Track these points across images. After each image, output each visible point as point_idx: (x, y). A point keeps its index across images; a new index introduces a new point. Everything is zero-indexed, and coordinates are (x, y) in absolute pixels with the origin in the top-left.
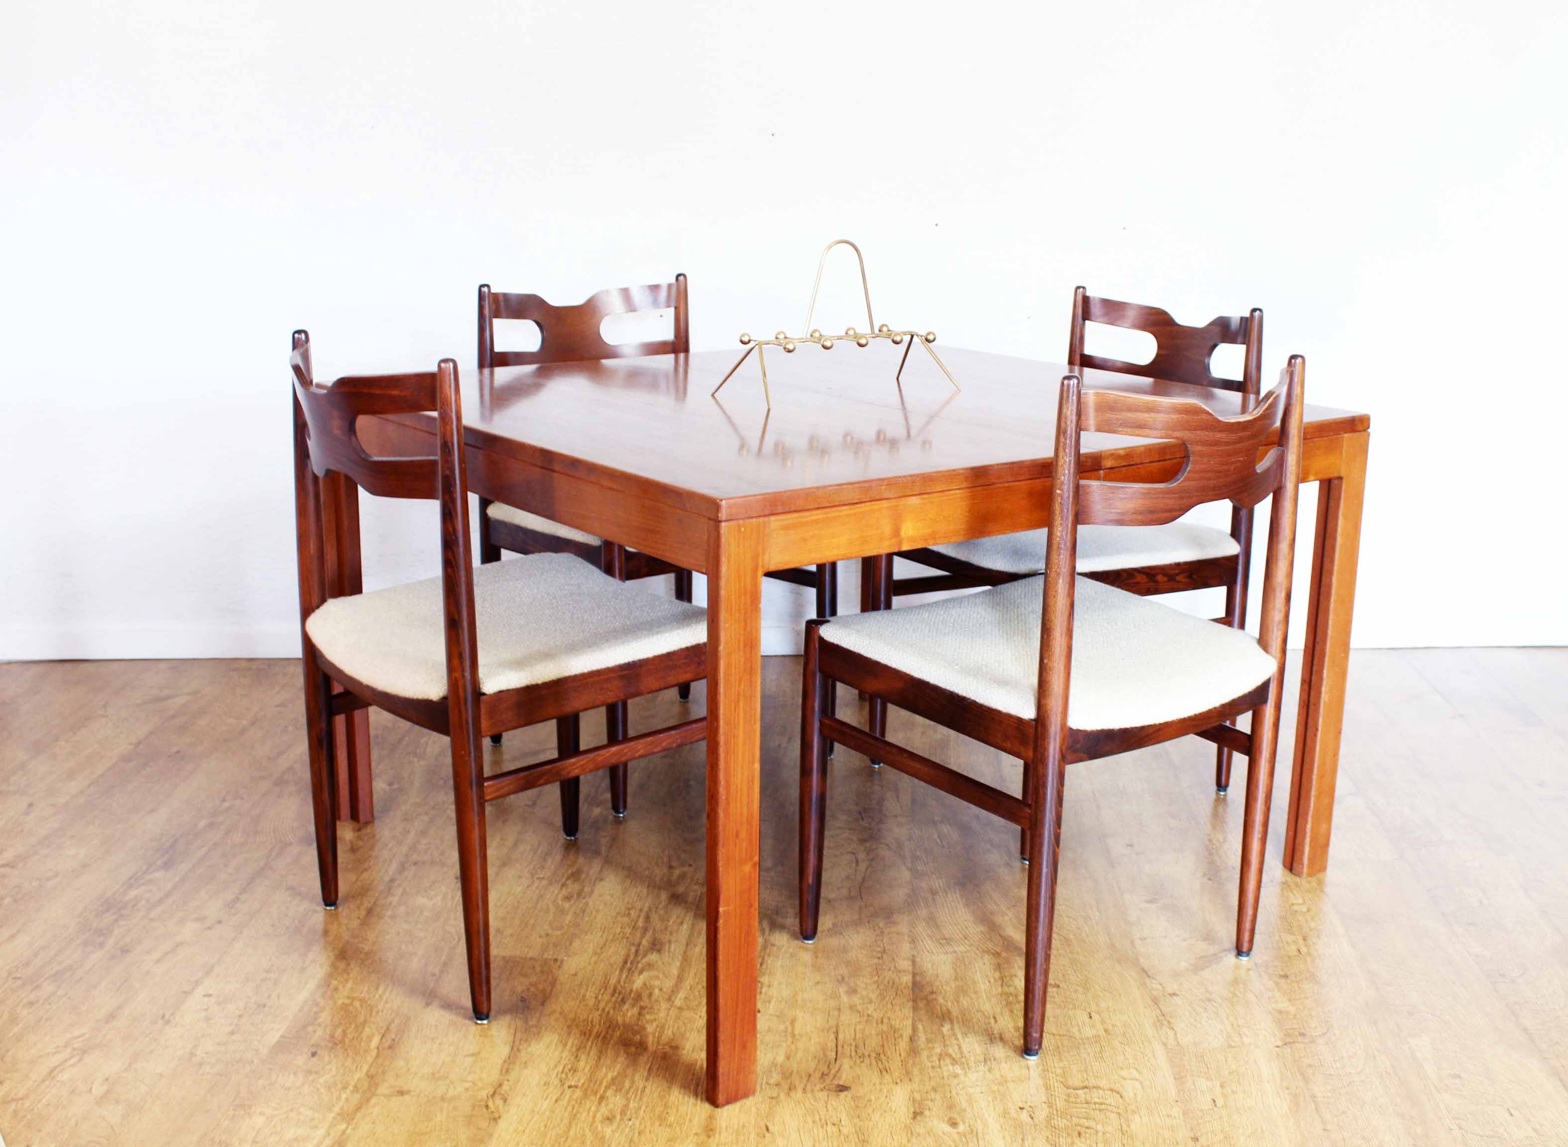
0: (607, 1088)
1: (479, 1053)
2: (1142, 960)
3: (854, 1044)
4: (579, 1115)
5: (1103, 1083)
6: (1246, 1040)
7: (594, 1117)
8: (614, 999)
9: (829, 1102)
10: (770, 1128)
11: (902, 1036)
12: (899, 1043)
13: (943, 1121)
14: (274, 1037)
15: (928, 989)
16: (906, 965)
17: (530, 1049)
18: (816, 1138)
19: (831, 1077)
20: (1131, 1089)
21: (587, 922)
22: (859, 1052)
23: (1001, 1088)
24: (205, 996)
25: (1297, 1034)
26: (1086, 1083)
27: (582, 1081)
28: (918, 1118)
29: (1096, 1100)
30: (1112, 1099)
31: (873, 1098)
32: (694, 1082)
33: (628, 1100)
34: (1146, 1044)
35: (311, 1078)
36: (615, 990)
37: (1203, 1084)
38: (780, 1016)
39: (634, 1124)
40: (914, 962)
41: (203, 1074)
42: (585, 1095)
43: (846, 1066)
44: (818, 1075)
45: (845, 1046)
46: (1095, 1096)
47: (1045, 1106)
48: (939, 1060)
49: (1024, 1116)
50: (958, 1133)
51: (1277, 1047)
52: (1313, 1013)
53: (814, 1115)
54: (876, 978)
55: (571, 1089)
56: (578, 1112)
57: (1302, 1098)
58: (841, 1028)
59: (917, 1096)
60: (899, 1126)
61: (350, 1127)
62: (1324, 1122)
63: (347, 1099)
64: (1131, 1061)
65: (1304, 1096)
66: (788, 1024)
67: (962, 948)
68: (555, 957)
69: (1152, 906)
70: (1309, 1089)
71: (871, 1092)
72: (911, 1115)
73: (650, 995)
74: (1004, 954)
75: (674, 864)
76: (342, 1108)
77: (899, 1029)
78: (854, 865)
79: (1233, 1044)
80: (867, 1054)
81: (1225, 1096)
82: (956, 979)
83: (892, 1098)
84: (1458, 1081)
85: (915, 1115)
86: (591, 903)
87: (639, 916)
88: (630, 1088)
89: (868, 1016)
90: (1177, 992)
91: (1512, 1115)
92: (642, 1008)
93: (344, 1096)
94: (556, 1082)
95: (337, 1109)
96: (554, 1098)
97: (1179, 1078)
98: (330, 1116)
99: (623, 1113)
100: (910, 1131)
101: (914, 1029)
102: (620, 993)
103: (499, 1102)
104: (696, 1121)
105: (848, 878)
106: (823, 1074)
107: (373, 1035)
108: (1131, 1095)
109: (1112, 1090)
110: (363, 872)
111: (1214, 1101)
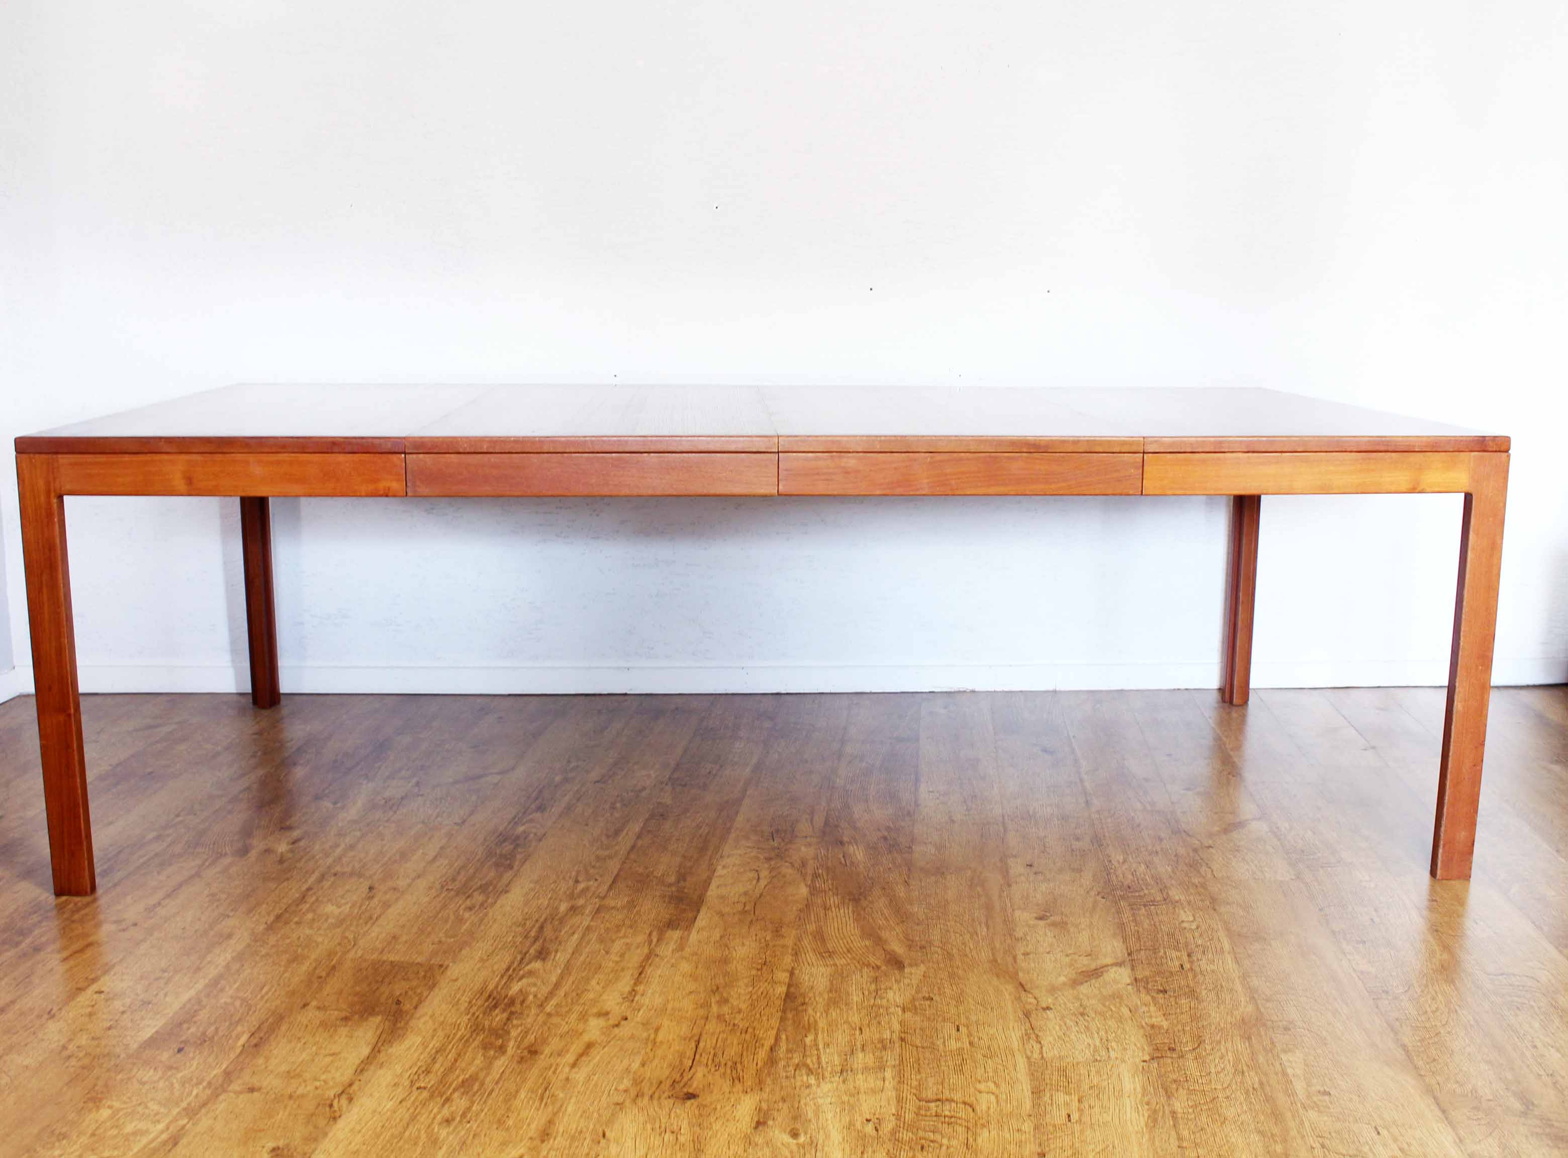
0: (455, 1090)
1: (340, 1053)
2: (1021, 974)
3: (712, 1052)
4: (418, 1117)
5: (958, 1096)
6: (1113, 1054)
7: (434, 1118)
8: (487, 1004)
9: (674, 1110)
10: (607, 1134)
11: (763, 1045)
12: (758, 1052)
13: (785, 1132)
14: (147, 1033)
15: (800, 1000)
16: (783, 976)
17: (390, 1050)
18: (651, 1146)
19: (682, 1084)
20: (985, 1102)
21: (482, 931)
22: (717, 1060)
23: (852, 1100)
24: (96, 992)
25: (1166, 1048)
26: (940, 1096)
27: (432, 1083)
28: (760, 1128)
29: (947, 1113)
30: (963, 1112)
31: (719, 1107)
32: (543, 1086)
33: (473, 1103)
34: (1009, 1057)
35: (169, 1073)
36: (489, 996)
37: (1061, 1098)
38: (645, 1024)
39: (471, 1127)
40: (792, 974)
41: (67, 1067)
42: (432, 1097)
43: (699, 1075)
44: (669, 1082)
45: (703, 1055)
46: (947, 1110)
47: (893, 1118)
48: (795, 1070)
49: (869, 1129)
50: (798, 1144)
51: (1144, 1061)
52: (1187, 1028)
53: (655, 1122)
54: (750, 989)
55: (419, 1091)
56: (419, 1113)
57: (1161, 1114)
58: (704, 1037)
59: (764, 1106)
60: (739, 1136)
61: (191, 1122)
62: (1180, 1138)
63: (197, 1096)
64: (991, 1074)
65: (1164, 1112)
66: (652, 1032)
67: (843, 961)
68: (440, 963)
69: (1041, 923)
70: (1169, 1105)
71: (719, 1100)
72: (754, 1125)
73: (523, 1002)
74: (883, 968)
75: (580, 879)
76: (189, 1104)
77: (762, 1039)
78: (754, 882)
79: (1099, 1058)
80: (723, 1062)
81: (1080, 1110)
82: (831, 991)
83: (738, 1107)
84: (1327, 1098)
85: (758, 1123)
86: (491, 914)
87: (534, 926)
88: (477, 1092)
89: (734, 1025)
90: (1052, 1006)
91: (1379, 1133)
92: (512, 1013)
93: (194, 1093)
94: (407, 1083)
95: (184, 1105)
96: (399, 1100)
97: (1037, 1092)
98: (175, 1111)
99: (464, 1115)
100: (748, 1141)
101: (777, 1039)
102: (494, 999)
103: (344, 1101)
104: (533, 1126)
105: (746, 893)
106: (674, 1081)
107: (243, 1033)
108: (984, 1107)
109: (965, 1103)
110: (284, 881)
111: (1069, 1116)
